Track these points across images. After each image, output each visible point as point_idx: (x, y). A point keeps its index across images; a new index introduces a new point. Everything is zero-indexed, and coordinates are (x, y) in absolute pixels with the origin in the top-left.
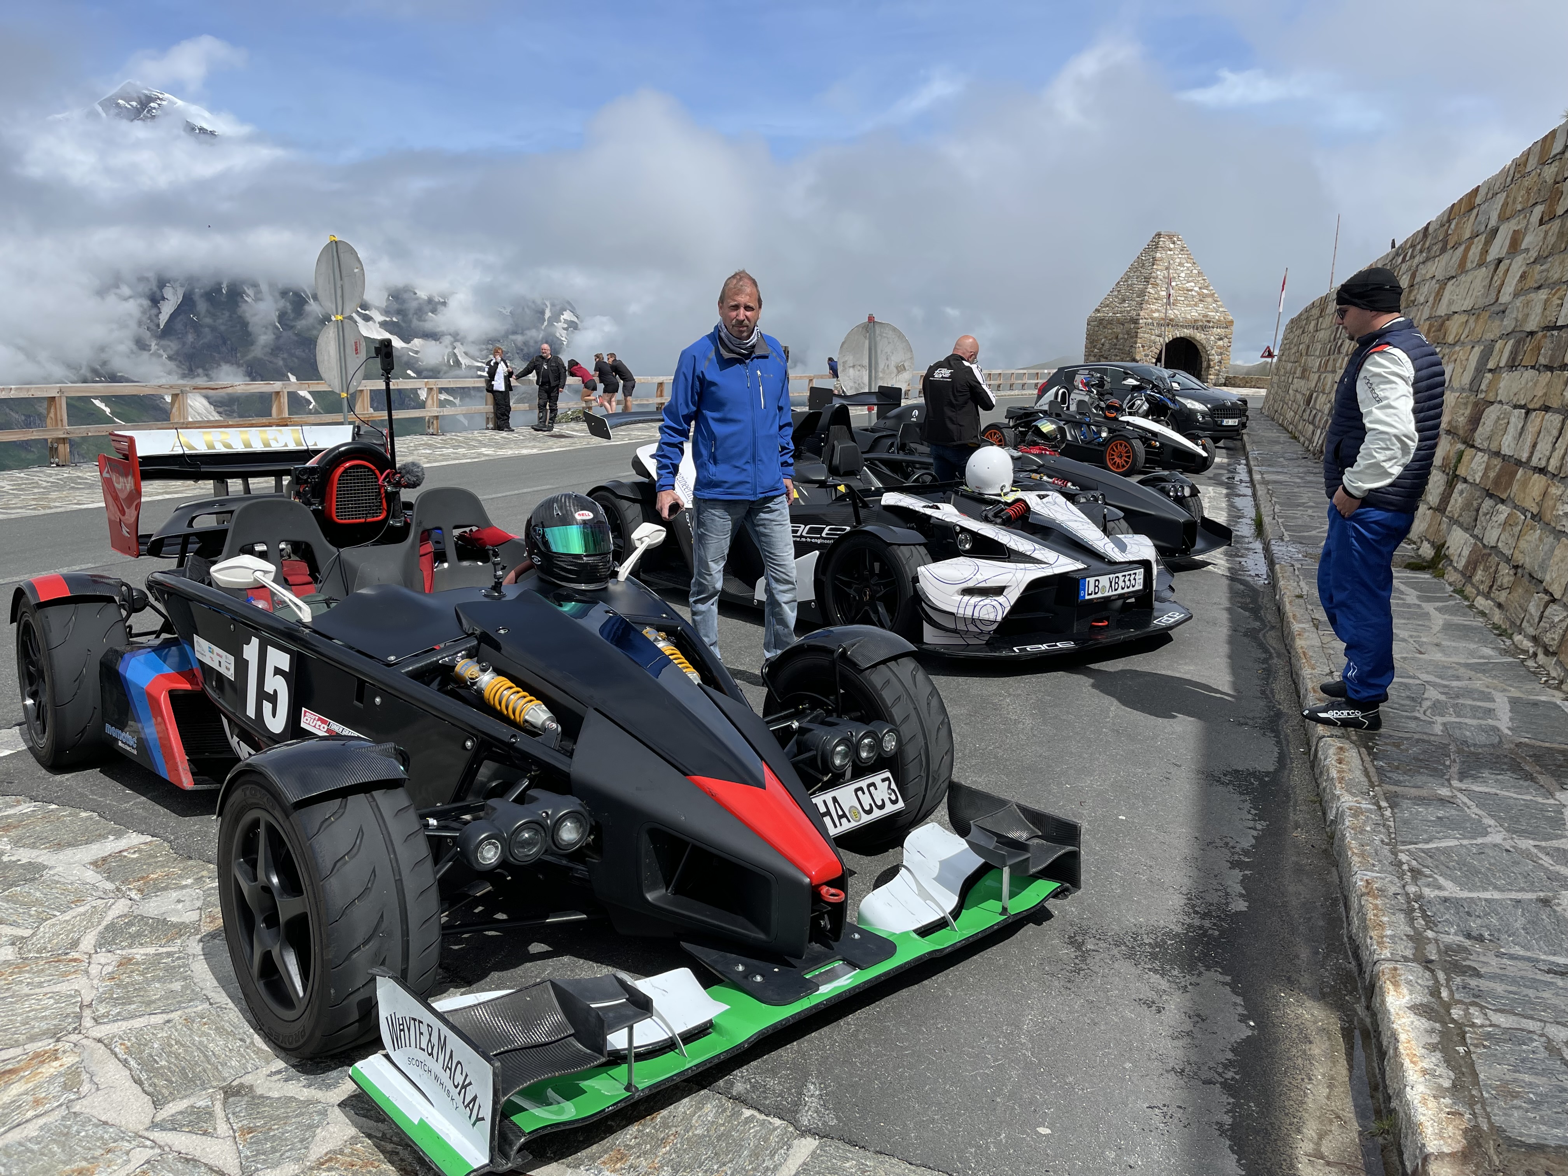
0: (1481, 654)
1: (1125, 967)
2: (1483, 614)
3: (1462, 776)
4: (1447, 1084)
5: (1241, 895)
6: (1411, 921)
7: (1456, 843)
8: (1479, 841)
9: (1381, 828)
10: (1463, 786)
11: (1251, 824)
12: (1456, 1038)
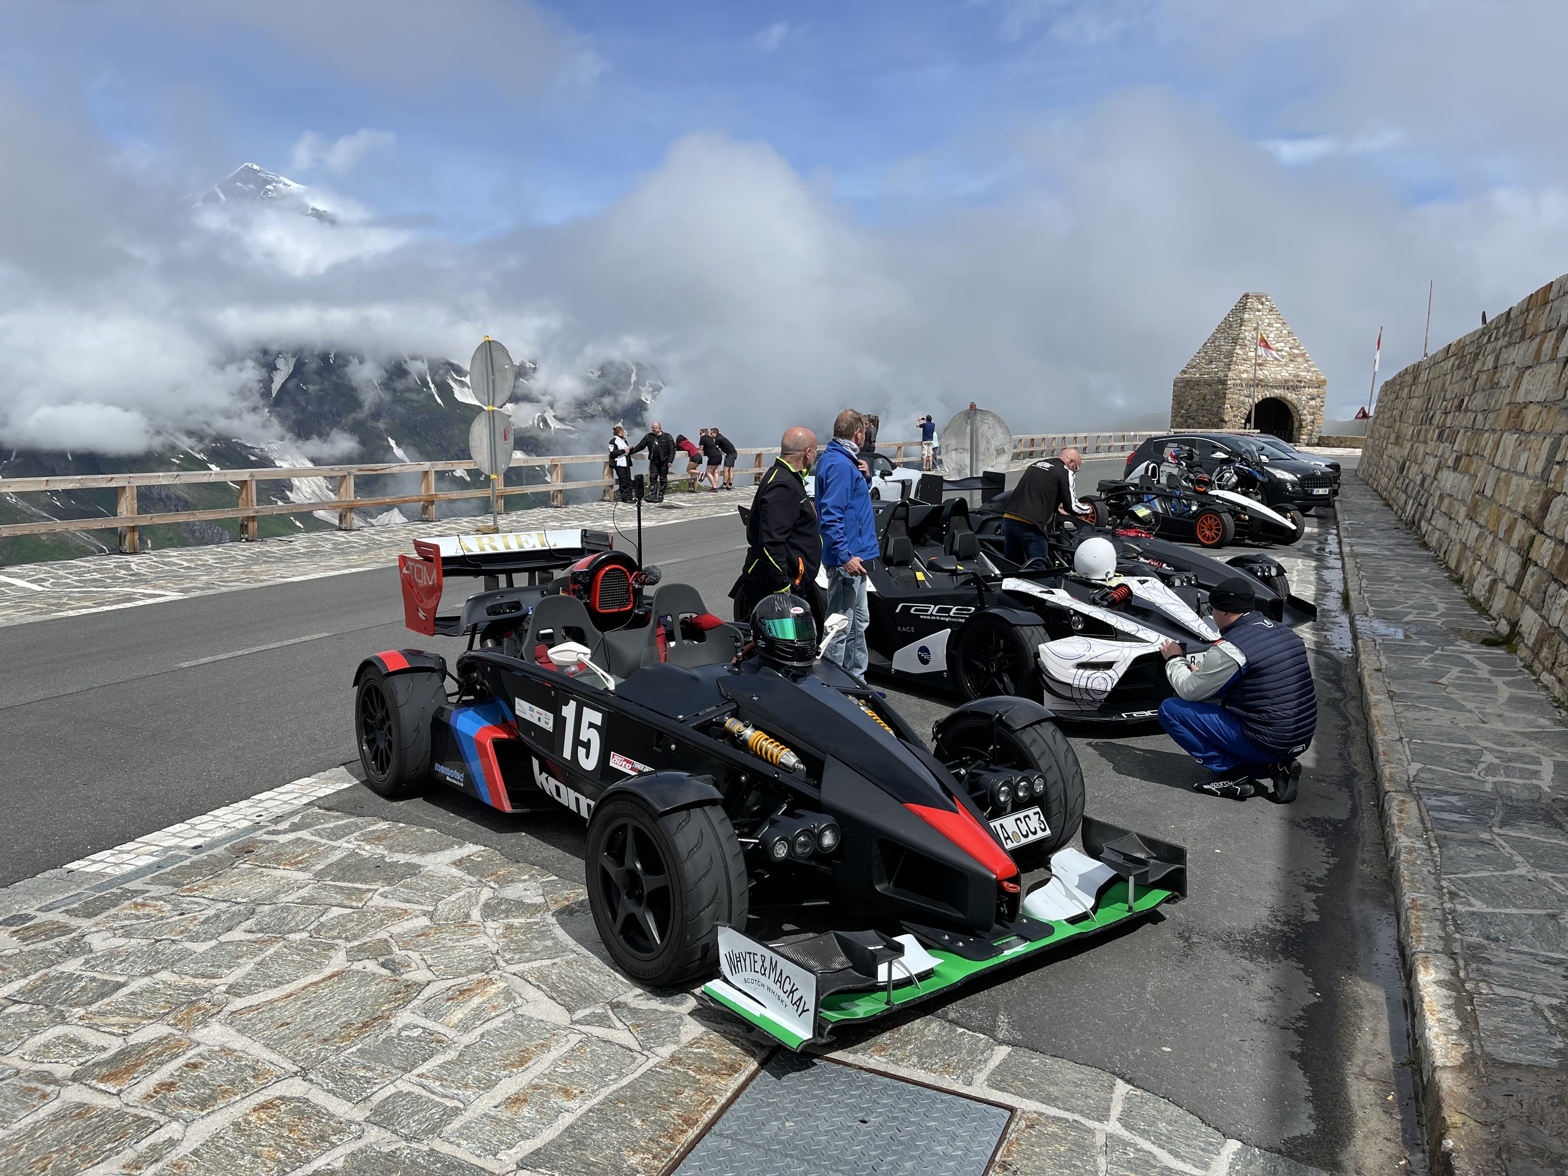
0: (1537, 724)
1: (1223, 955)
2: (1546, 688)
3: (1503, 824)
4: (1455, 1028)
5: (1315, 910)
6: (1444, 927)
7: (1490, 874)
8: (1508, 873)
9: (1430, 863)
10: (1502, 832)
11: (1325, 859)
12: (1466, 1002)
